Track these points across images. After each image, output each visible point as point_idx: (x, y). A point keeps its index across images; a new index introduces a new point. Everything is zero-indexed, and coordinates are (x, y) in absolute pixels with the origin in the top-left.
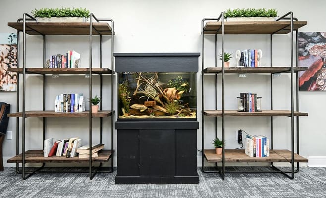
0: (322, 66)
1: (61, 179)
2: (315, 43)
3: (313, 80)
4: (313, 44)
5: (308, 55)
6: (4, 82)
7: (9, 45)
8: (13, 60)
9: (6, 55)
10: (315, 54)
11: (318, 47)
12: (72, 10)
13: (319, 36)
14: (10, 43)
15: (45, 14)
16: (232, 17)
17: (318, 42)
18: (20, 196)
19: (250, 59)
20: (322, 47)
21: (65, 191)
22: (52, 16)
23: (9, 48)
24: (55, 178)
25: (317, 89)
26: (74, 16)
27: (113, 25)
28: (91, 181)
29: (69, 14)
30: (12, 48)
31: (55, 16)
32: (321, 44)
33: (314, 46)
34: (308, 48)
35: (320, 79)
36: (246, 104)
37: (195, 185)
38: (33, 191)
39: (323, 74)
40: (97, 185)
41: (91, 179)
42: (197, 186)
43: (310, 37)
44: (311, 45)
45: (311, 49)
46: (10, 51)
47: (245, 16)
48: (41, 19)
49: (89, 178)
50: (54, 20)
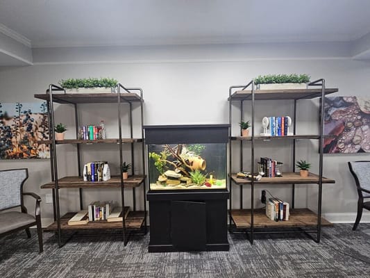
0: (344, 130)
1: (97, 245)
2: (337, 107)
3: (335, 143)
4: (336, 109)
5: (331, 119)
6: (40, 150)
7: (42, 114)
8: (47, 129)
9: (39, 124)
10: (337, 118)
11: (341, 112)
12: (99, 80)
13: (341, 101)
14: (42, 112)
15: (72, 85)
16: (263, 83)
17: (340, 107)
18: (53, 275)
19: (277, 126)
20: (344, 112)
21: (100, 265)
22: (79, 87)
23: (42, 117)
24: (91, 244)
25: (337, 152)
26: (102, 86)
27: (142, 95)
28: (125, 248)
29: (96, 84)
30: (45, 117)
31: (83, 86)
32: (343, 109)
33: (336, 111)
34: (330, 113)
35: (341, 143)
36: (266, 169)
37: (226, 252)
38: (67, 265)
39: (344, 138)
40: (131, 254)
41: (125, 245)
42: (227, 254)
43: (333, 102)
44: (333, 110)
45: (334, 113)
46: (44, 120)
47: (277, 82)
48: (69, 90)
49: (123, 243)
50: (82, 91)
